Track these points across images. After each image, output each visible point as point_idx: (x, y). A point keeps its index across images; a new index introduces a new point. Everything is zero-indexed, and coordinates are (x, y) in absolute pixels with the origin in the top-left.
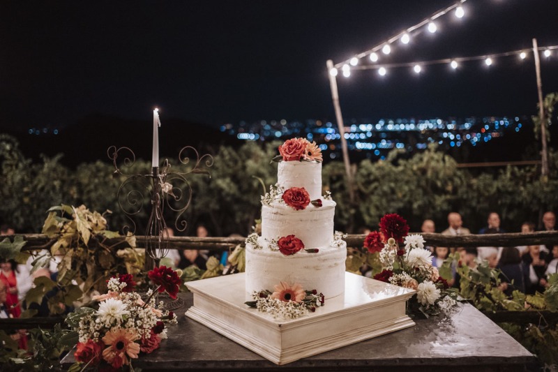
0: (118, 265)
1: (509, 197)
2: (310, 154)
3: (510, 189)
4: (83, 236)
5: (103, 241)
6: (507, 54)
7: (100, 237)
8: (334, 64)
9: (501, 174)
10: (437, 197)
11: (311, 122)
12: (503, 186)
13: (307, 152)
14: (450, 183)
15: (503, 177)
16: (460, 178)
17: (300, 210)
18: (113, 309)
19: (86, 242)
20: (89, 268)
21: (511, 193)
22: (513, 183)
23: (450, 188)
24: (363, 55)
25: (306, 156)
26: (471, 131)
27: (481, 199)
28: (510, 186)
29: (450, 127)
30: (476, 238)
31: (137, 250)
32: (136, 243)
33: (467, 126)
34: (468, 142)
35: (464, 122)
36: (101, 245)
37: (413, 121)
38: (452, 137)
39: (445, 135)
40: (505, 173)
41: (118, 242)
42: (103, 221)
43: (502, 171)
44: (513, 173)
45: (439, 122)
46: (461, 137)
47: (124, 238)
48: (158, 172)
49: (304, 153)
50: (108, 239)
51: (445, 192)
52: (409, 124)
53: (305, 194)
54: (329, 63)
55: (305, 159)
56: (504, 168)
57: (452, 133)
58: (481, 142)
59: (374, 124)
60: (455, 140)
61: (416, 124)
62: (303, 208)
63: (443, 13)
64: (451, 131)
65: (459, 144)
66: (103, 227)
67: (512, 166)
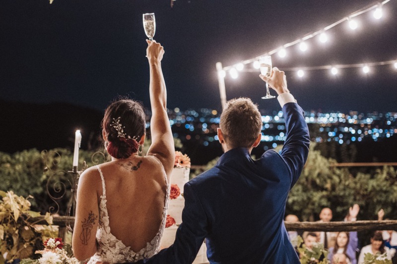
0: (36, 238)
1: (383, 195)
2: (182, 162)
3: (384, 188)
4: (15, 214)
5: (28, 219)
6: (382, 63)
7: (24, 216)
8: (223, 66)
9: (378, 173)
10: (315, 194)
11: (206, 111)
12: (378, 185)
13: (179, 161)
14: (329, 181)
15: (379, 176)
16: (339, 176)
17: (173, 199)
18: (51, 258)
19: (16, 219)
20: (15, 240)
21: (386, 192)
22: (388, 183)
23: (328, 186)
24: (248, 62)
25: (178, 165)
26: (373, 126)
27: (358, 198)
28: (385, 185)
29: (351, 121)
30: (309, 225)
31: (53, 226)
32: (53, 222)
33: (369, 121)
34: (369, 137)
35: (365, 117)
36: (26, 222)
37: (313, 114)
38: (353, 132)
39: (346, 129)
40: (382, 173)
41: (38, 220)
42: (28, 204)
43: (379, 171)
44: (389, 173)
45: (341, 115)
46: (363, 132)
47: (44, 217)
48: (77, 169)
49: (177, 162)
50: (31, 217)
51: (322, 189)
52: (309, 117)
53: (177, 189)
54: (219, 65)
55: (177, 166)
56: (381, 168)
57: (353, 128)
58: (382, 138)
59: (273, 115)
60: (357, 135)
61: (316, 117)
62: (175, 198)
63: (311, 36)
64: (352, 125)
65: (360, 139)
66: (29, 208)
67: (389, 167)
